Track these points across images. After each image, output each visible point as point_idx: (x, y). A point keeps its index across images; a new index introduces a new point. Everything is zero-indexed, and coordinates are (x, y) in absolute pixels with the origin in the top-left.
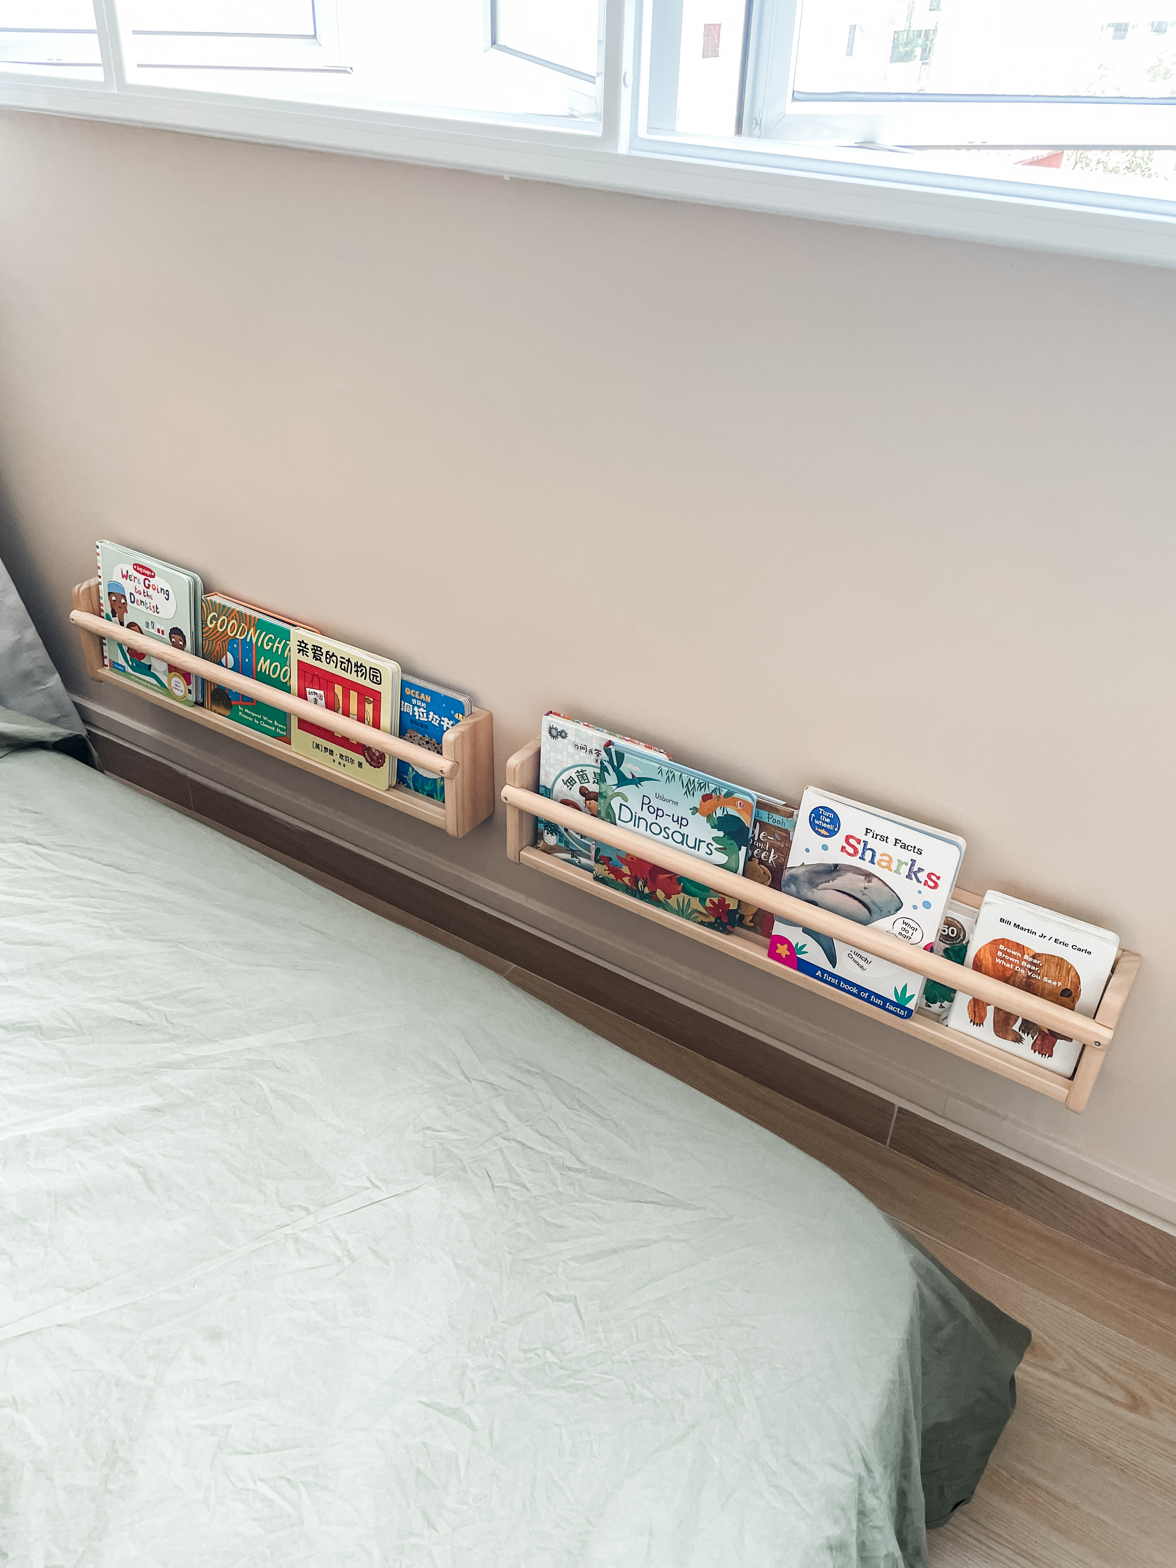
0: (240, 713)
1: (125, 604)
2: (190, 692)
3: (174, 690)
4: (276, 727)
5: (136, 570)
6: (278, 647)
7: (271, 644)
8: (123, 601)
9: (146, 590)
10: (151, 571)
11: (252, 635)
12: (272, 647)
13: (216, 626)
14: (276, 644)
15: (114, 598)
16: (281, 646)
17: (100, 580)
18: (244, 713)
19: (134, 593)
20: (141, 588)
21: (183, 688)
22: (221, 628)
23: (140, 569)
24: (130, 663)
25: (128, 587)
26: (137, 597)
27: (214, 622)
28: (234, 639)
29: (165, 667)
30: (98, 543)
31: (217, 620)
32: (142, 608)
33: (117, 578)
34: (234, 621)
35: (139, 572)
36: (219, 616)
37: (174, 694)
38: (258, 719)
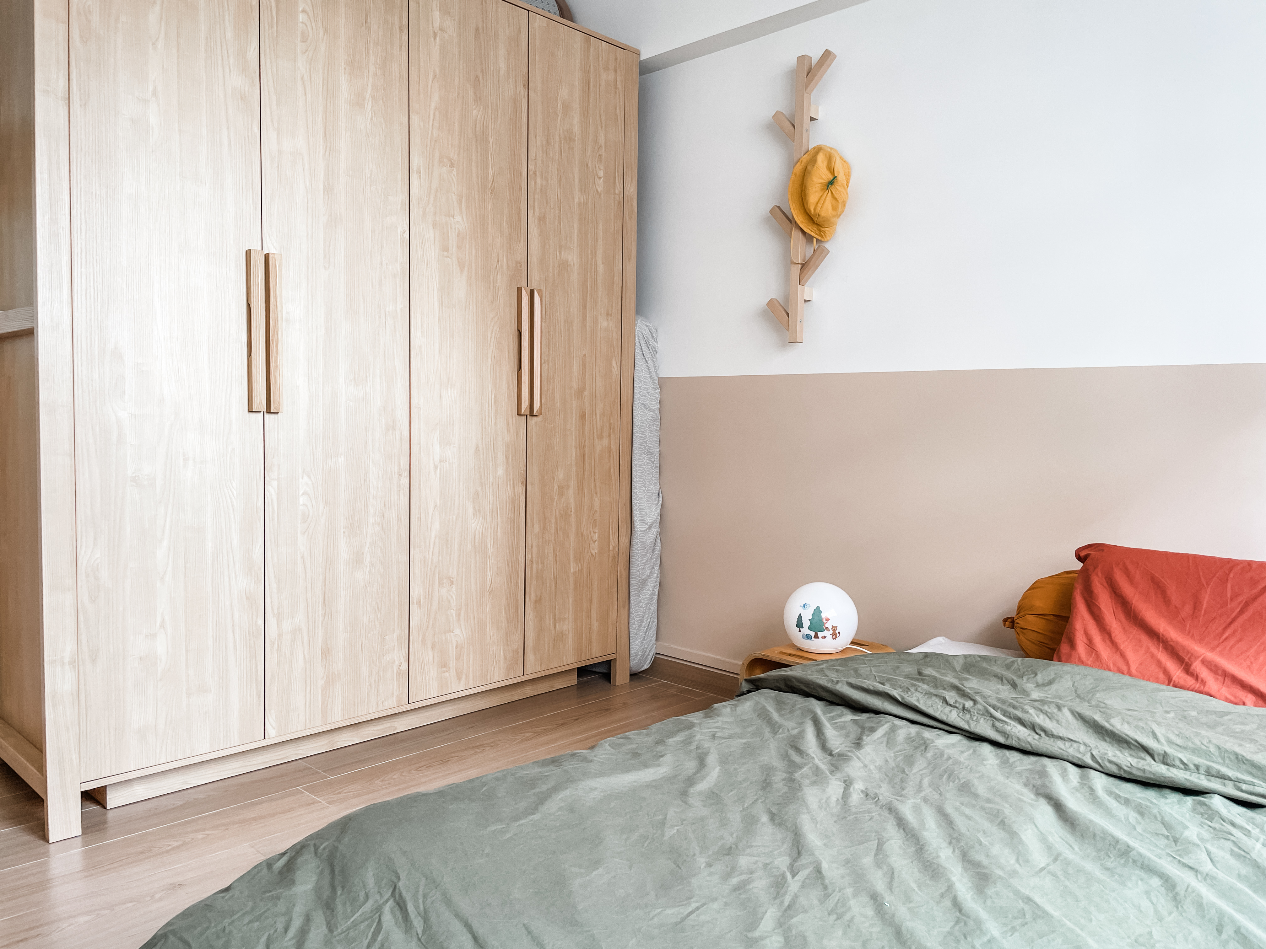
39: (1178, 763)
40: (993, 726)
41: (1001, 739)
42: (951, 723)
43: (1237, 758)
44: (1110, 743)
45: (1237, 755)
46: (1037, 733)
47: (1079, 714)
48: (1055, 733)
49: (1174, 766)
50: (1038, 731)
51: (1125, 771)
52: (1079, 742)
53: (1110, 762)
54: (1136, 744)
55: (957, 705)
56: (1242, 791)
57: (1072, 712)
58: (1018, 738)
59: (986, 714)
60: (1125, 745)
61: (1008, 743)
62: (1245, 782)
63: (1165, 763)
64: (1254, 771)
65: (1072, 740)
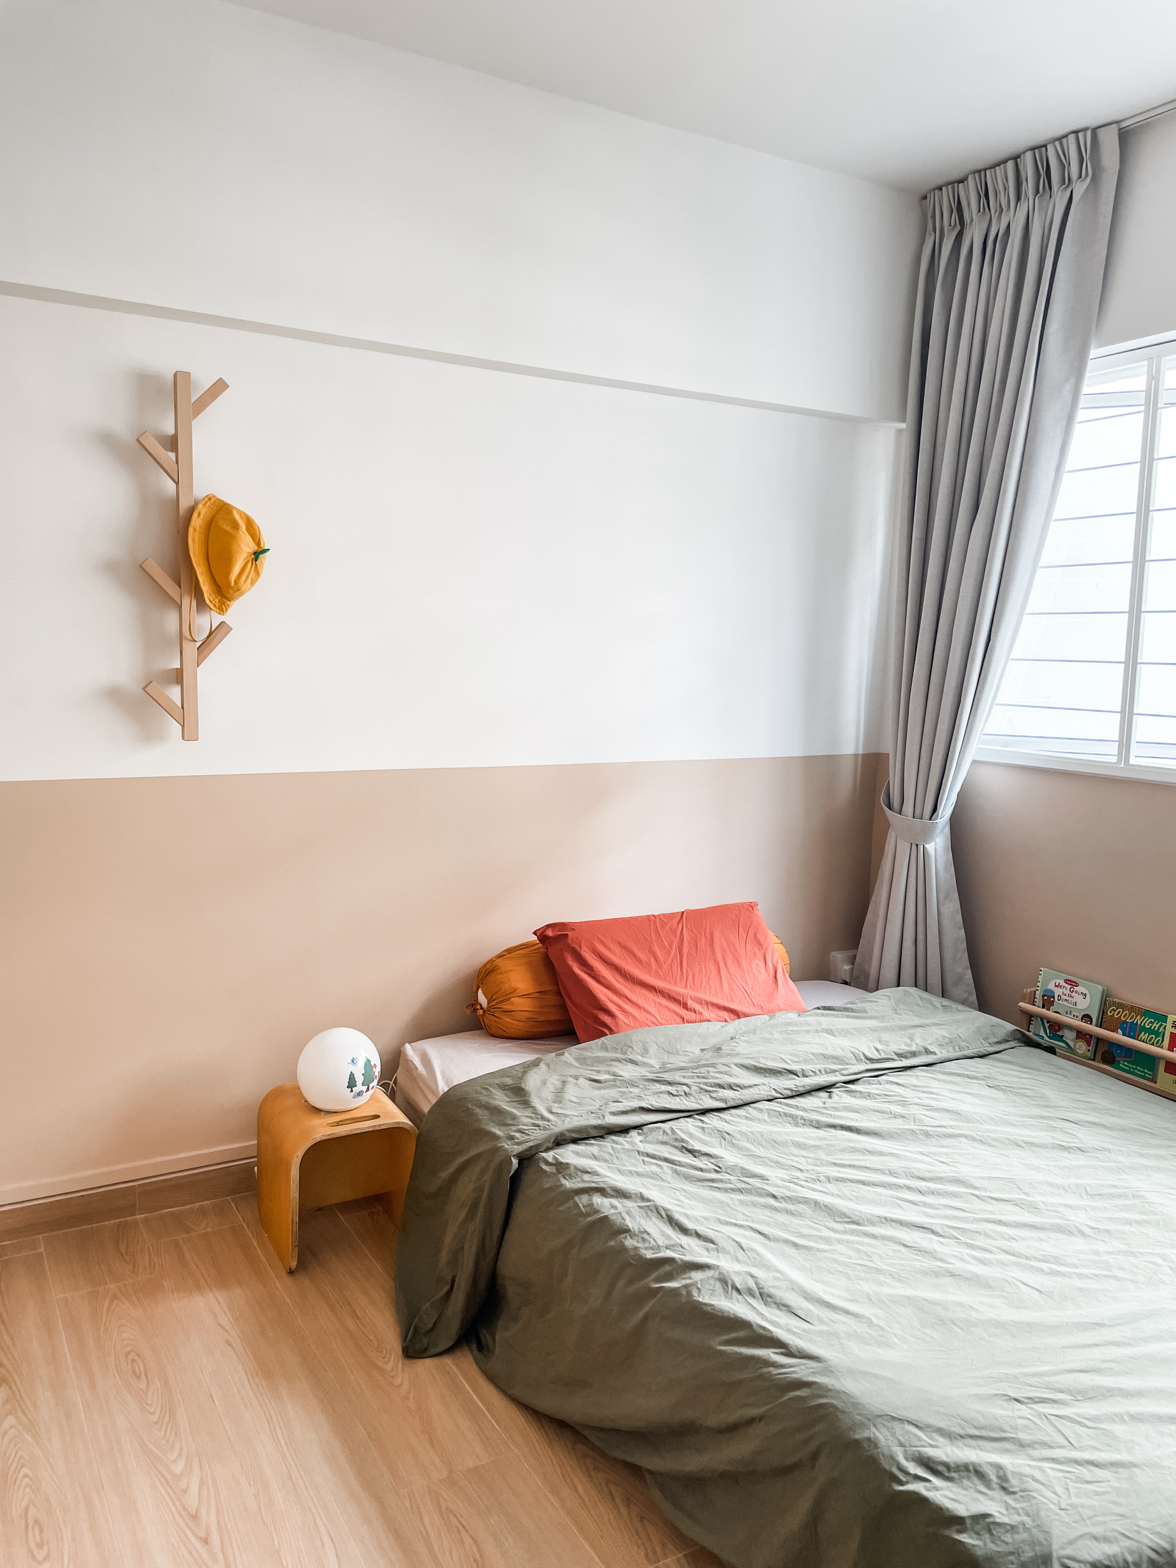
0: (1121, 1065)
1: (1053, 1001)
2: (1089, 1050)
3: (1078, 1050)
4: (1145, 1073)
5: (1066, 983)
6: (1155, 1027)
7: (1150, 1025)
8: (1052, 999)
9: (1070, 993)
10: (1076, 983)
11: (1139, 1020)
12: (1151, 1026)
13: (1114, 1014)
14: (1155, 1025)
15: (1046, 998)
16: (1157, 1026)
17: (1038, 988)
18: (1124, 1065)
19: (1061, 995)
20: (1067, 992)
21: (1084, 1048)
22: (1117, 1015)
23: (1069, 982)
24: (1048, 1035)
25: (1058, 992)
26: (1063, 997)
27: (1113, 1012)
28: (1125, 1022)
29: (1074, 1035)
30: (1041, 969)
31: (1115, 1011)
32: (1065, 1003)
33: (1051, 986)
34: (1127, 1012)
35: (1068, 984)
36: (1117, 1010)
37: (1077, 1052)
38: (1133, 1068)
39: (811, 1073)
40: (712, 1097)
41: (723, 1105)
42: (691, 1109)
43: (824, 1057)
44: (770, 1077)
45: (823, 1055)
46: (735, 1090)
47: (742, 1065)
48: (746, 1085)
49: (810, 1076)
50: (735, 1088)
51: (795, 1091)
52: (760, 1085)
53: (785, 1089)
54: (785, 1071)
55: (681, 1093)
56: (845, 1075)
57: (736, 1065)
58: (733, 1099)
59: (702, 1091)
60: (779, 1075)
61: (729, 1105)
62: (843, 1069)
63: (805, 1076)
64: (835, 1061)
65: (756, 1085)
